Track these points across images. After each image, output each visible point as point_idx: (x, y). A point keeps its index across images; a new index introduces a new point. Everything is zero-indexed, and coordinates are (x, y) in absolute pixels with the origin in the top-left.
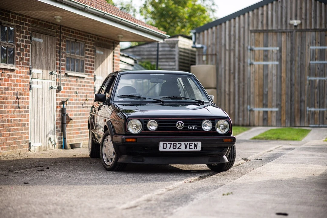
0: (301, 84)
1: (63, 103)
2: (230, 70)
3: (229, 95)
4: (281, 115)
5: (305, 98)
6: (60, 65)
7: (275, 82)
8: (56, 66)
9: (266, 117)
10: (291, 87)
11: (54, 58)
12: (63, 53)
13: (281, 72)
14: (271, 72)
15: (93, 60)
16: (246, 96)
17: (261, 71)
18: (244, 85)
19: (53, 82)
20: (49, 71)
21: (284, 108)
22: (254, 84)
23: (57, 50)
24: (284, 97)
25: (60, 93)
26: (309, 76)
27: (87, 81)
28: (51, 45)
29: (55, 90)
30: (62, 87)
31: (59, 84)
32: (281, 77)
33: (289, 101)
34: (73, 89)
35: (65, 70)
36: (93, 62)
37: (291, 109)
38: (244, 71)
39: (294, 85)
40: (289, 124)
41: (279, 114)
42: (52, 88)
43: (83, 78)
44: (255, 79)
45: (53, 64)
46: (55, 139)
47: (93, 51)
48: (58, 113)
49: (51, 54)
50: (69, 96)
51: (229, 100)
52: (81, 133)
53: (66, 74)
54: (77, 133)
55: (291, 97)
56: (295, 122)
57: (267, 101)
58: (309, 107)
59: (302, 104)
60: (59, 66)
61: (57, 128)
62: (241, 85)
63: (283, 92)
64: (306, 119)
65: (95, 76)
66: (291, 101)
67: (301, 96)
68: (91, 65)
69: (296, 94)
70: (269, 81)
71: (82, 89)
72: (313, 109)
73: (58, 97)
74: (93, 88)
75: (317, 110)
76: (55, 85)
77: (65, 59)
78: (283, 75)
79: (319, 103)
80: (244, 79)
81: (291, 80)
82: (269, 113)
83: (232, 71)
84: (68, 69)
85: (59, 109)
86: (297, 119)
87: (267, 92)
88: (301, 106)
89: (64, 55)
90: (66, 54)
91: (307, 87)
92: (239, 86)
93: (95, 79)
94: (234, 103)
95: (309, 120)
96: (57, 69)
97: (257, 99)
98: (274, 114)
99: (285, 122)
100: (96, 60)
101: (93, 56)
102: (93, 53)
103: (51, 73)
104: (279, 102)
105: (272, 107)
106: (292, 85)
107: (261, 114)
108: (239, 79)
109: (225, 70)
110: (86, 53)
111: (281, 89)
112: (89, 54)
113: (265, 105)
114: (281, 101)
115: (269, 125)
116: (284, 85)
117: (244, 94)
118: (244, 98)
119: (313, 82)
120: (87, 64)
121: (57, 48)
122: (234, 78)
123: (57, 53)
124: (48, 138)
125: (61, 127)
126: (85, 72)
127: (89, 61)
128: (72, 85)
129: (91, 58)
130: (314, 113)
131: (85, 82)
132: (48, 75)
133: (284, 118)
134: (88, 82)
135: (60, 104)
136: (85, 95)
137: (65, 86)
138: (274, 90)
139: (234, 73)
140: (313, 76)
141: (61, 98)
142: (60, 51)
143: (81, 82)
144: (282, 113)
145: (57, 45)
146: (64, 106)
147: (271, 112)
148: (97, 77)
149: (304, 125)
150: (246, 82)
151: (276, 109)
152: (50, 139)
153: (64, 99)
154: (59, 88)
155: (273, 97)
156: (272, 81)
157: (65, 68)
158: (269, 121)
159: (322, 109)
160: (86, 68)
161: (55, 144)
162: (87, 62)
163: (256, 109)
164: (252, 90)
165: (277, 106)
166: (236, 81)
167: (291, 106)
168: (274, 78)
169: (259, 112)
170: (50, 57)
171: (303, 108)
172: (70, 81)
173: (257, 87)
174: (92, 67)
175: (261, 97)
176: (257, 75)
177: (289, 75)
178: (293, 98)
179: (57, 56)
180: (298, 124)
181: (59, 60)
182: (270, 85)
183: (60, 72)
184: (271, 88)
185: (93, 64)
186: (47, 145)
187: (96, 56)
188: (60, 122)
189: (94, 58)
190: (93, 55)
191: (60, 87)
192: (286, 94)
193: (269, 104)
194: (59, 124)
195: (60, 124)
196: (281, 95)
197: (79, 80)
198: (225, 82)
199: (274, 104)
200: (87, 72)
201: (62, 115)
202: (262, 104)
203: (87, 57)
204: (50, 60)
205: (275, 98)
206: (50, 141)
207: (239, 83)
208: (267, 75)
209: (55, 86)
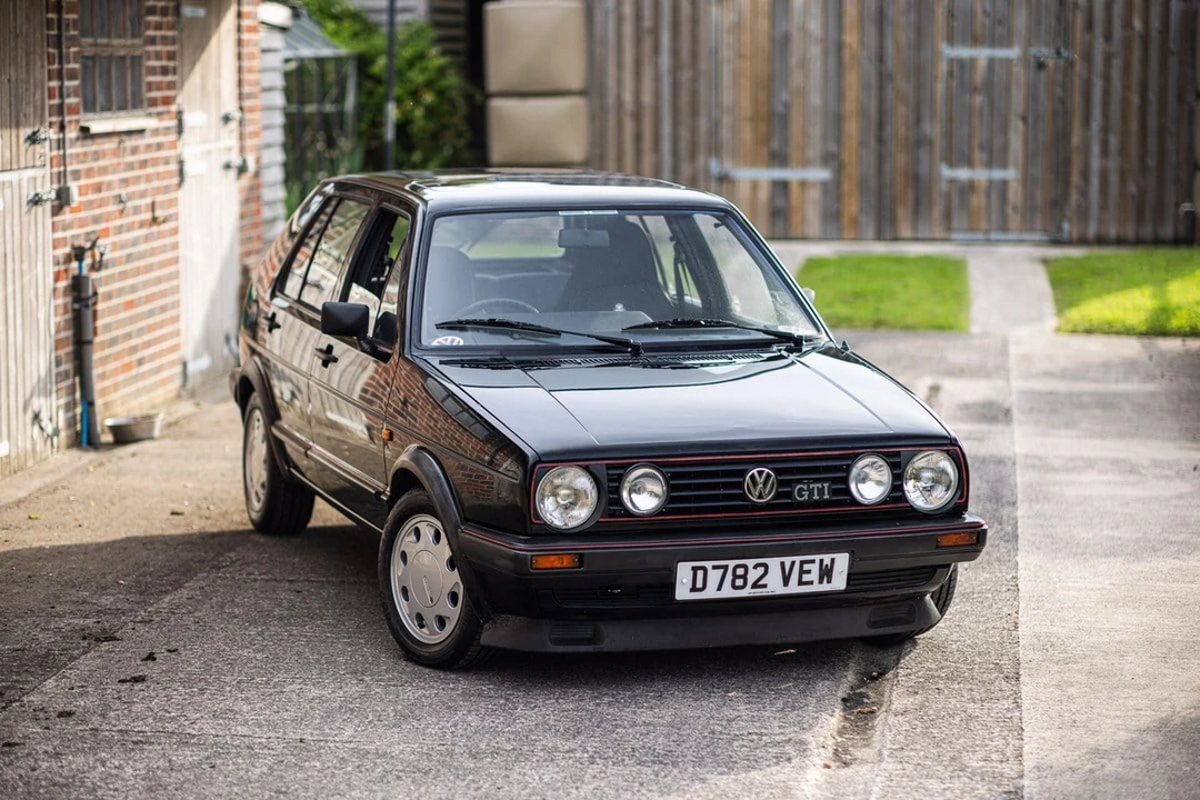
0: (919, 73)
1: (78, 254)
2: (638, 17)
3: (637, 116)
4: (839, 197)
5: (934, 129)
6: (61, 96)
7: (816, 68)
8: (48, 103)
9: (780, 203)
10: (881, 89)
11: (40, 69)
12: (73, 41)
13: (840, 28)
14: (804, 30)
15: (170, 48)
16: (703, 124)
17: (764, 23)
18: (694, 80)
19: (38, 173)
20: (26, 132)
21: (853, 170)
22: (736, 76)
23: (48, 35)
24: (852, 127)
25: (67, 216)
26: (951, 41)
27: (154, 140)
28: (28, 17)
29: (48, 206)
30: (73, 186)
31: (61, 176)
32: (840, 47)
33: (873, 143)
34: (110, 186)
35: (78, 113)
36: (171, 56)
37: (880, 171)
38: (695, 21)
39: (891, 77)
40: (870, 231)
41: (833, 190)
42: (36, 201)
43: (141, 132)
44: (740, 56)
45: (38, 96)
46: (54, 409)
47: (171, 11)
48: (60, 301)
49: (28, 54)
50: (96, 220)
51: (638, 137)
52: (140, 362)
53: (85, 130)
54: (127, 367)
55: (881, 125)
56: (894, 221)
57: (785, 141)
58: (951, 165)
59: (923, 154)
60: (56, 101)
61: (58, 363)
62: (685, 75)
63: (850, 106)
64: (937, 212)
65: (179, 114)
66: (880, 140)
67: (918, 120)
68: (165, 71)
69: (900, 114)
70: (794, 60)
71: (137, 179)
72: (963, 174)
73: (59, 235)
74: (174, 167)
75: (981, 175)
76: (48, 186)
77: (77, 66)
78: (851, 38)
79: (988, 147)
80: (694, 55)
81: (881, 59)
82: (795, 191)
83: (647, 23)
84: (90, 106)
85: (62, 284)
86: (903, 213)
87: (787, 106)
88: (916, 161)
89: (73, 50)
90: (79, 45)
91: (940, 87)
92: (675, 86)
93: (180, 129)
94: (657, 148)
95: (948, 216)
96: (50, 115)
97: (747, 134)
98: (814, 194)
99: (855, 223)
100: (182, 47)
101: (170, 33)
102: (170, 19)
103: (33, 139)
104: (833, 147)
105: (805, 163)
106: (883, 78)
107: (764, 194)
108: (675, 53)
109: (620, 19)
110: (148, 26)
111: (840, 95)
112: (159, 27)
113: (779, 158)
114: (839, 140)
115: (793, 234)
116: (851, 79)
117: (694, 112)
118: (694, 130)
119: (962, 67)
120: (152, 71)
121: (49, 23)
122: (656, 50)
123: (48, 46)
124: (30, 415)
125: (71, 357)
126: (146, 104)
127: (158, 56)
128: (104, 171)
129: (165, 40)
130: (969, 188)
131: (149, 147)
132: (23, 146)
133: (852, 206)
134: (159, 147)
135: (68, 259)
136: (148, 200)
137: (83, 182)
138: (815, 99)
139: (656, 31)
140: (964, 43)
141: (69, 233)
142: (59, 37)
143: (135, 150)
144: (846, 187)
145: (47, 12)
146: (80, 268)
147: (803, 184)
148: (188, 119)
149: (927, 235)
150: (703, 66)
151: (820, 174)
152: (36, 417)
153: (77, 236)
154: (64, 196)
155: (809, 129)
156: (804, 64)
157: (78, 104)
158: (795, 218)
159: (998, 174)
160: (150, 87)
161: (56, 432)
162: (152, 63)
163: (744, 175)
164: (727, 98)
165: (828, 159)
166: (665, 61)
167: (881, 159)
168: (815, 51)
169: (755, 185)
170: (28, 71)
171: (924, 169)
172: (97, 156)
173: (746, 84)
174: (170, 78)
175: (763, 127)
176: (746, 38)
177: (872, 39)
178: (888, 131)
179: (51, 58)
180: (905, 231)
181: (55, 74)
182: (797, 79)
183: (62, 128)
184: (803, 92)
185: (171, 64)
186: (29, 447)
187: (182, 31)
188: (67, 338)
189: (173, 41)
190: (172, 27)
191: (68, 189)
192: (862, 113)
193: (794, 154)
194: (64, 347)
195: (68, 345)
196: (839, 119)
197: (130, 143)
198: (620, 66)
199: (814, 151)
200: (153, 102)
201: (76, 306)
202: (764, 151)
203: (153, 41)
204: (28, 82)
205: (816, 131)
206: (36, 428)
207: (676, 68)
208: (786, 39)
209: (48, 191)
